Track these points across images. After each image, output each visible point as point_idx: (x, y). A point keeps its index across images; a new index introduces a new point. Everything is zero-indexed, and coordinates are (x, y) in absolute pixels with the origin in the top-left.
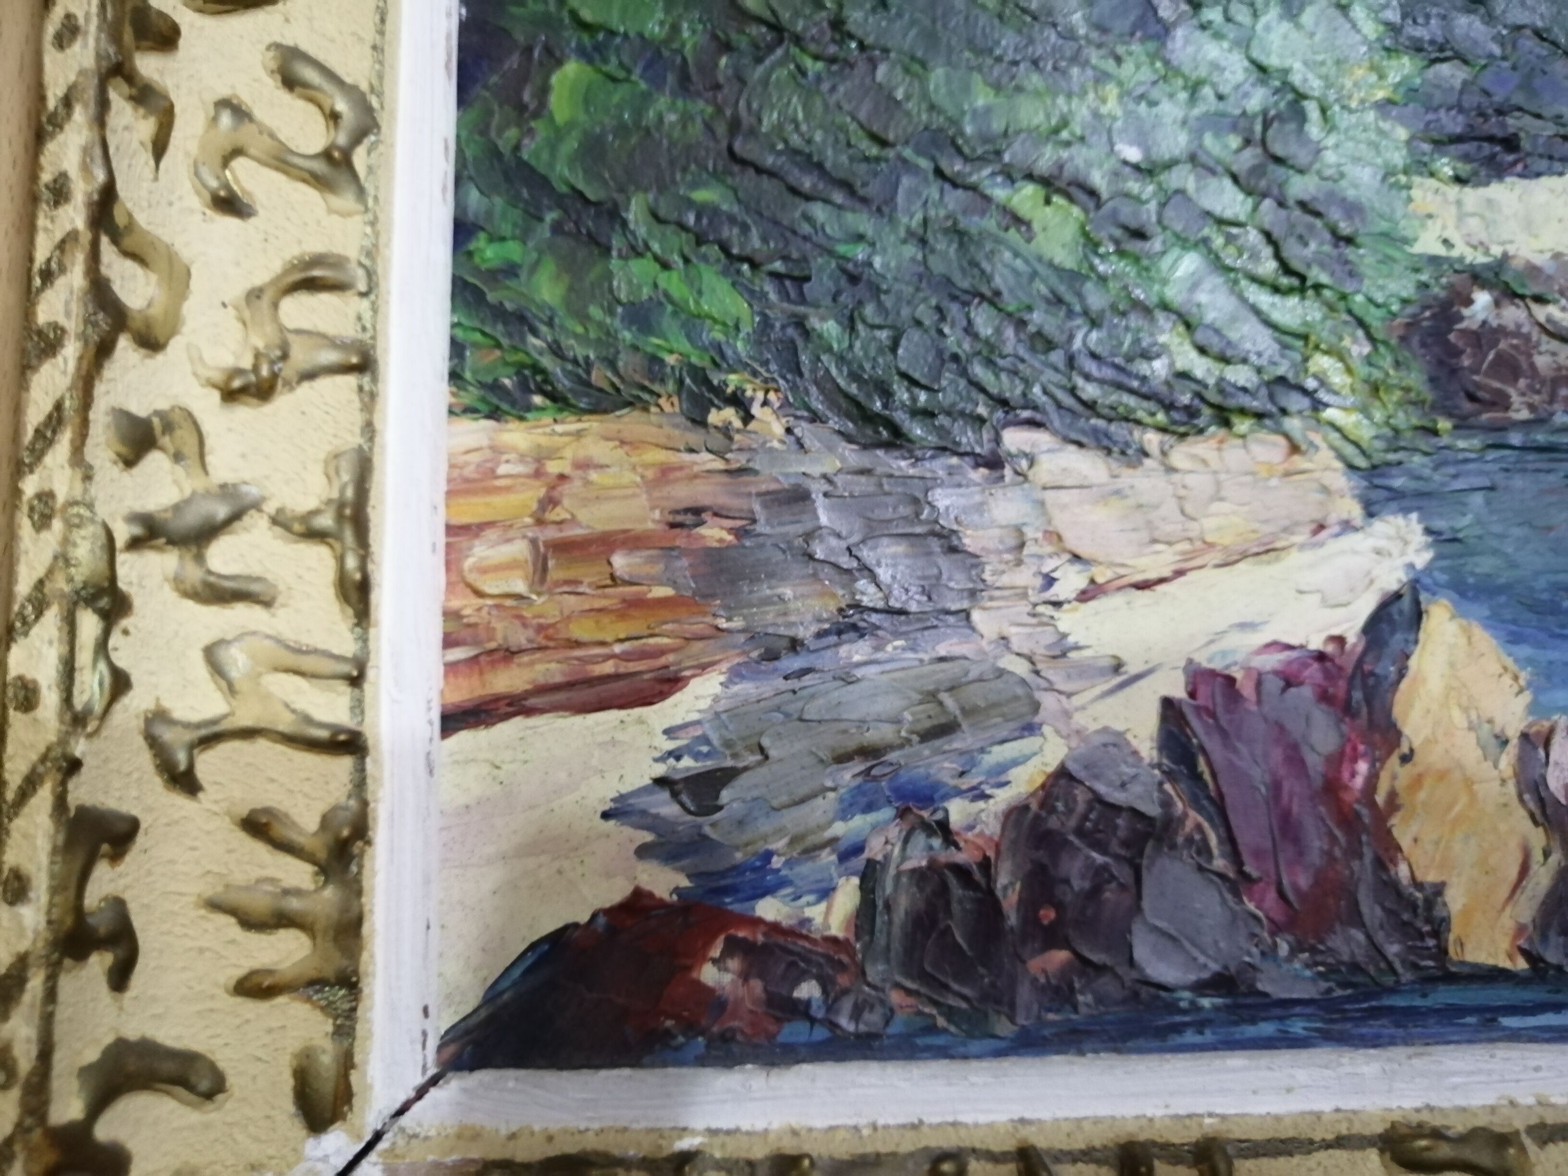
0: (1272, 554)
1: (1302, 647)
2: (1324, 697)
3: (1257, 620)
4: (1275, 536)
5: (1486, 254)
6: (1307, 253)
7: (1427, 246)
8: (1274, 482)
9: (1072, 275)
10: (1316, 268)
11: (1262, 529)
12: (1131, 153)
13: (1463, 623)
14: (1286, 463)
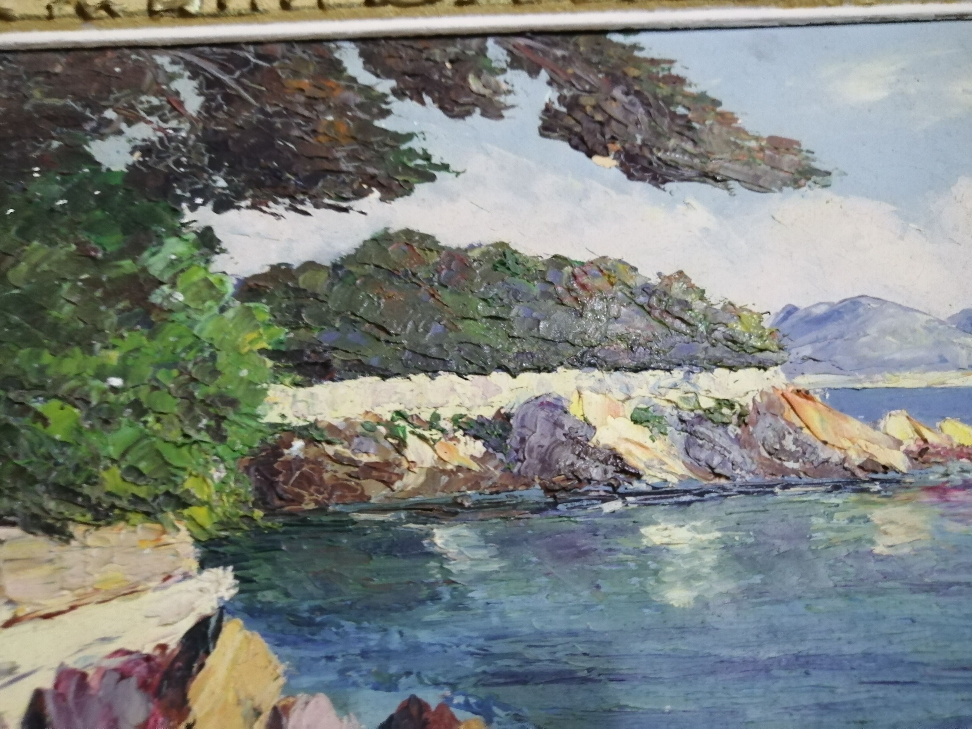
0: (135, 594)
1: (137, 652)
2: (144, 686)
3: (114, 635)
4: (138, 583)
5: (306, 421)
6: (201, 425)
7: (272, 417)
8: (147, 551)
9: (64, 444)
10: (203, 433)
11: (132, 579)
12: (116, 382)
13: (248, 633)
14: (158, 540)
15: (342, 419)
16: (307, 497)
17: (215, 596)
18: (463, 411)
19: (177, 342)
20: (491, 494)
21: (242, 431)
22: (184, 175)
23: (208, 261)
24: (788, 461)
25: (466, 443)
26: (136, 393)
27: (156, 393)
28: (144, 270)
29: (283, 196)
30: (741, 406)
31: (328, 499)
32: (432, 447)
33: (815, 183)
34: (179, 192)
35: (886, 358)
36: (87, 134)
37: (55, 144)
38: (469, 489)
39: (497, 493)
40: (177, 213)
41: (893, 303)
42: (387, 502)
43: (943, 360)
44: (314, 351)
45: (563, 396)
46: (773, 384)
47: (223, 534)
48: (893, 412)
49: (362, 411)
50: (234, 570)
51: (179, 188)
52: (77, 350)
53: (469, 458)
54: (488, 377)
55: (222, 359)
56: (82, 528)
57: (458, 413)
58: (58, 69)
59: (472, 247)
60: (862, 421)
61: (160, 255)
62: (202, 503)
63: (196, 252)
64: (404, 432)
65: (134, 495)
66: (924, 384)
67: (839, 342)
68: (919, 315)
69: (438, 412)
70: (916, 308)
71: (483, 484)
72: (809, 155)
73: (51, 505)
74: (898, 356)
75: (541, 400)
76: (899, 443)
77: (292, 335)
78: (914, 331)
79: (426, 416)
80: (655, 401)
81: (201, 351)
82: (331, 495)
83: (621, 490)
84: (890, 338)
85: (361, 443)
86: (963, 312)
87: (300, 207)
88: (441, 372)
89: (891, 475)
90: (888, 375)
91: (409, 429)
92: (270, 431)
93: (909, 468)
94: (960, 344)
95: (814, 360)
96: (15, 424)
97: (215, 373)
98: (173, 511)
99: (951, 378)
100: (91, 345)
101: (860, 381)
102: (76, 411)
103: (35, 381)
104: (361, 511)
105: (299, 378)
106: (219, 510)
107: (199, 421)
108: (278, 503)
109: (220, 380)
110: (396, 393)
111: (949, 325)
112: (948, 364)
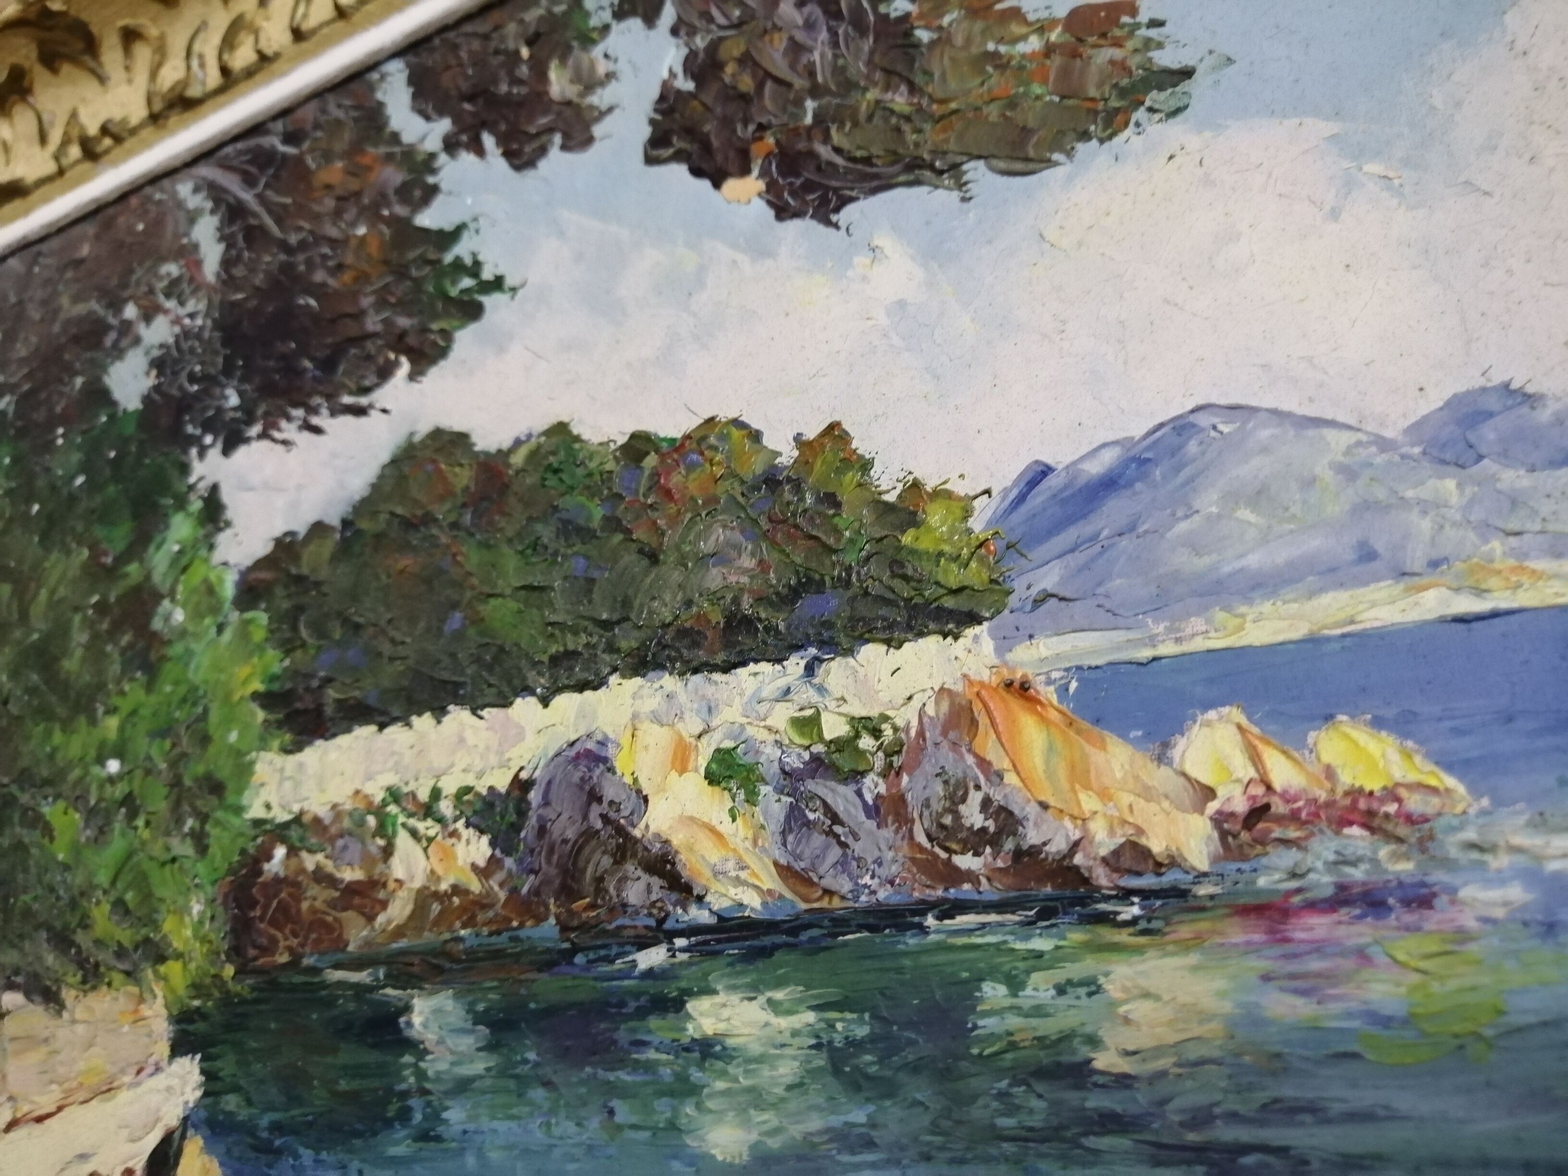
0: (113, 1092)
3: (90, 1152)
4: (114, 1077)
5: (290, 812)
6: (186, 829)
7: (256, 811)
8: (126, 1029)
9: (66, 867)
10: (189, 841)
11: (111, 1069)
12: (113, 766)
13: (206, 1158)
14: (136, 1011)
15: (328, 807)
16: (282, 944)
17: (181, 1100)
18: (470, 780)
19: (173, 692)
20: (491, 934)
21: (226, 834)
22: (196, 396)
23: (211, 547)
24: (963, 853)
25: (468, 842)
26: (130, 782)
27: (150, 778)
28: (148, 577)
29: (296, 405)
30: (896, 729)
31: (303, 945)
32: (425, 850)
33: (1151, 110)
34: (190, 429)
35: (1227, 569)
36: (108, 355)
37: (79, 381)
38: (464, 926)
39: (498, 933)
40: (185, 469)
41: (1275, 412)
42: (365, 950)
43: (1366, 555)
44: (308, 689)
45: (611, 736)
46: (965, 670)
47: (196, 1003)
48: (1212, 715)
49: (350, 792)
50: (201, 1060)
51: (192, 421)
52: (82, 720)
53: (469, 867)
54: (510, 711)
55: (214, 717)
56: (73, 993)
57: (464, 784)
58: (85, 250)
59: (518, 443)
60: (1136, 743)
61: (165, 547)
62: (179, 956)
63: (201, 532)
64: (394, 825)
65: (119, 943)
66: (1299, 631)
67: (1124, 542)
68: (1330, 434)
69: (440, 784)
70: (1329, 417)
71: (480, 917)
72: (1153, 33)
73: (50, 959)
74: (1253, 560)
75: (577, 747)
76: (1209, 793)
77: (287, 662)
78: (1309, 482)
79: (424, 795)
80: (750, 731)
81: (195, 704)
82: (306, 938)
83: (669, 925)
84: (1245, 514)
85: (345, 848)
86: (1448, 404)
87: (315, 421)
88: (451, 707)
89: (1170, 878)
90: (1220, 616)
91: (401, 819)
92: (253, 833)
93: (1215, 860)
94: (1419, 502)
95: (1062, 599)
96: (26, 840)
97: (205, 740)
98: (153, 966)
99: (1373, 605)
100: (95, 710)
101: (1152, 641)
102: (77, 816)
103: (45, 773)
104: (337, 966)
105: (288, 737)
106: (193, 966)
107: (184, 823)
108: (252, 952)
109: (212, 750)
110: (393, 753)
111: (1405, 450)
112: (1376, 565)
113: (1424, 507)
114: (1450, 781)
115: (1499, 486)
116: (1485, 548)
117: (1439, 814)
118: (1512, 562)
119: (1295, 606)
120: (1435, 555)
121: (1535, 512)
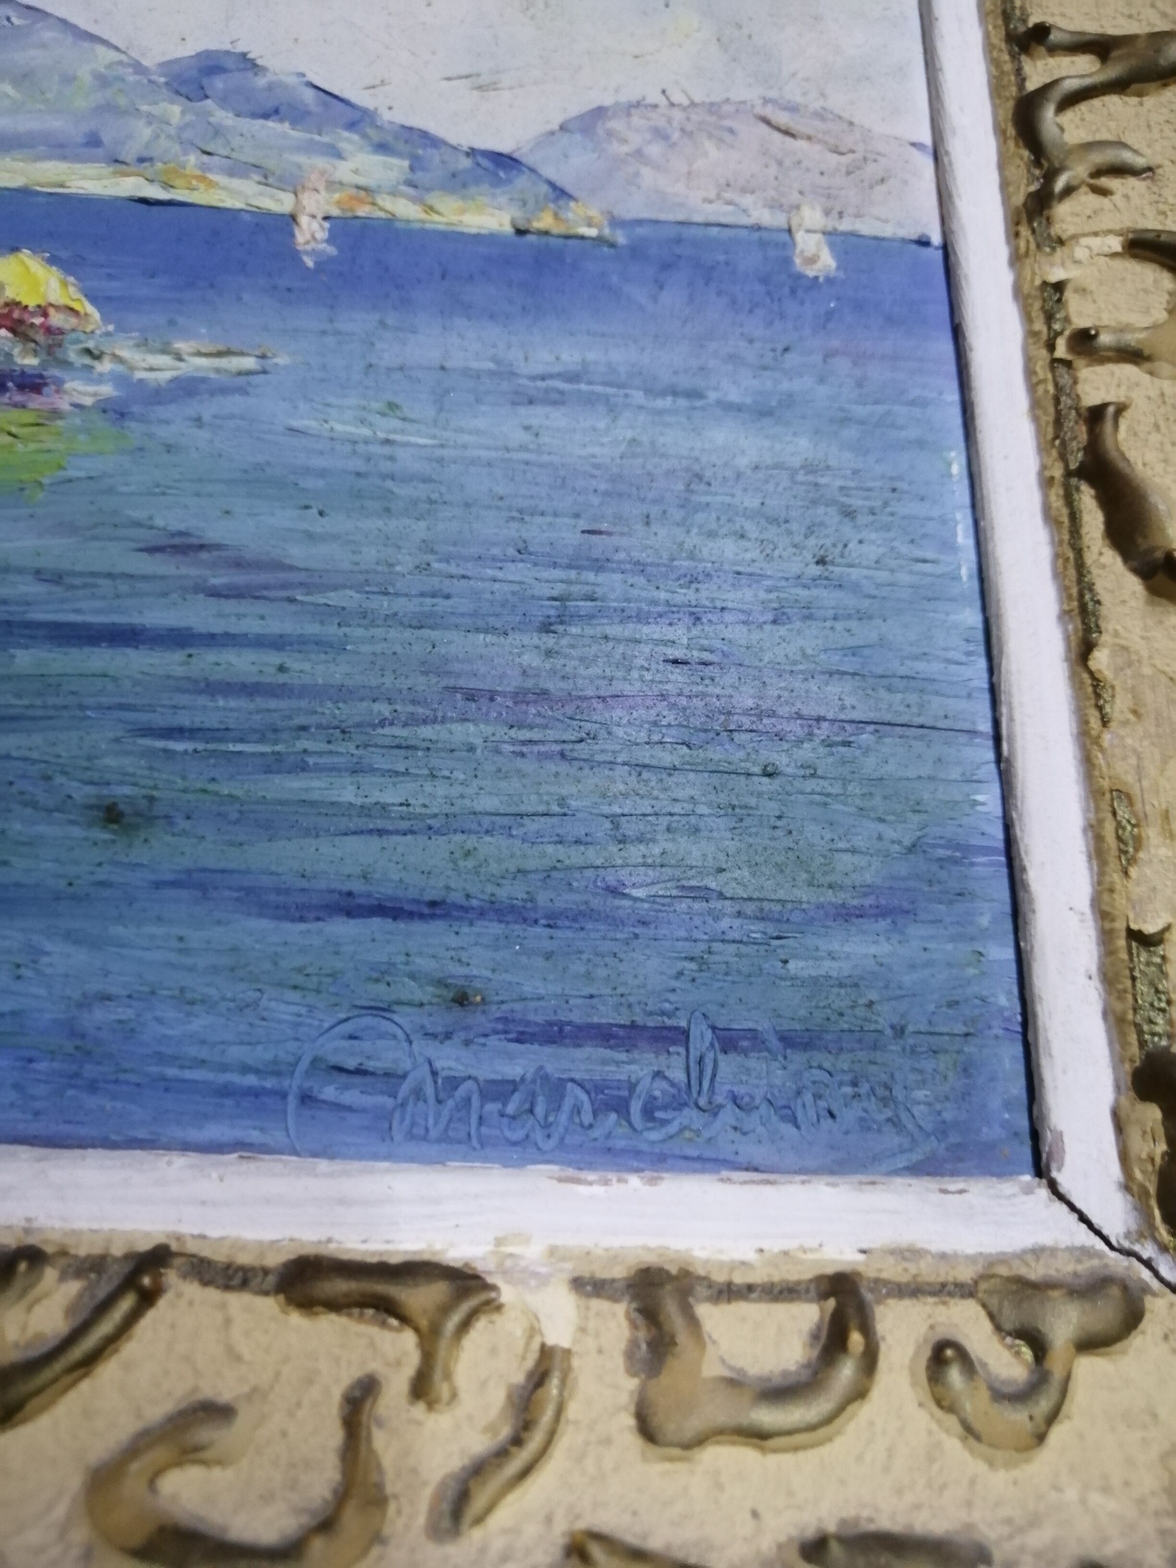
41: (64, 22)
43: (94, 141)
66: (17, 182)
68: (101, 50)
78: (69, 79)
86: (198, 55)
94: (149, 115)
99: (84, 177)
111: (154, 77)
112: (99, 151)
113: (150, 119)
114: (90, 309)
115: (211, 119)
116: (183, 158)
117: (73, 330)
118: (199, 173)
119: (21, 164)
120: (145, 154)
121: (229, 143)
